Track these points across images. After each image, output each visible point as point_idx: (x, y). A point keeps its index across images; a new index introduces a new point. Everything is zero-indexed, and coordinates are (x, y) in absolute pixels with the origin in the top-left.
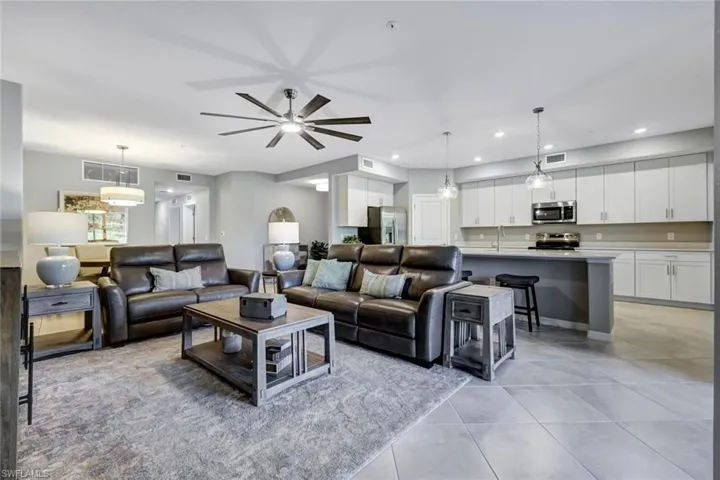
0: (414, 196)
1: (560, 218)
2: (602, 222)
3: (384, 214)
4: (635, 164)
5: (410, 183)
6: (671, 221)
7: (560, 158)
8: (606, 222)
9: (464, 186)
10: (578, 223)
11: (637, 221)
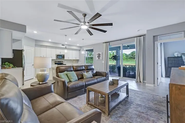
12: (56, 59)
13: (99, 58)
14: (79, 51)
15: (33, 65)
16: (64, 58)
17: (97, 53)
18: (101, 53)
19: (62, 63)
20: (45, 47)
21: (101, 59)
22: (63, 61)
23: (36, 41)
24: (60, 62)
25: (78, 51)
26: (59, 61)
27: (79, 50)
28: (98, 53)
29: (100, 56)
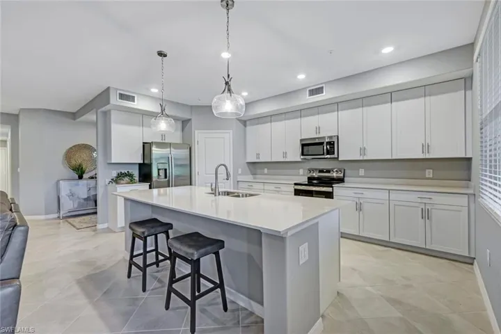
0: (196, 132)
1: (323, 155)
2: (361, 158)
3: (154, 149)
4: (391, 95)
5: (193, 121)
6: (428, 156)
7: (319, 91)
8: (365, 158)
9: (248, 123)
10: (340, 159)
11: (394, 158)
12: (300, 160)
24: (328, 171)
26: (319, 167)
27: (461, 83)
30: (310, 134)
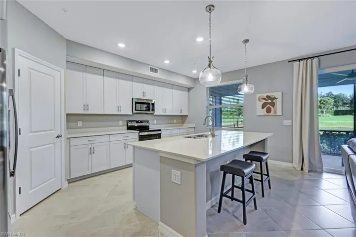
7: (156, 71)
10: (155, 114)
12: (131, 114)
13: (269, 111)
14: (187, 93)
15: (58, 137)
16: (153, 110)
17: (259, 95)
18: (278, 95)
19: (146, 124)
20: (98, 74)
21: (279, 113)
22: (148, 122)
23: (70, 44)
24: (141, 122)
25: (184, 92)
26: (137, 119)
27: (187, 89)
28: (264, 95)
29: (273, 104)
30: (139, 96)
